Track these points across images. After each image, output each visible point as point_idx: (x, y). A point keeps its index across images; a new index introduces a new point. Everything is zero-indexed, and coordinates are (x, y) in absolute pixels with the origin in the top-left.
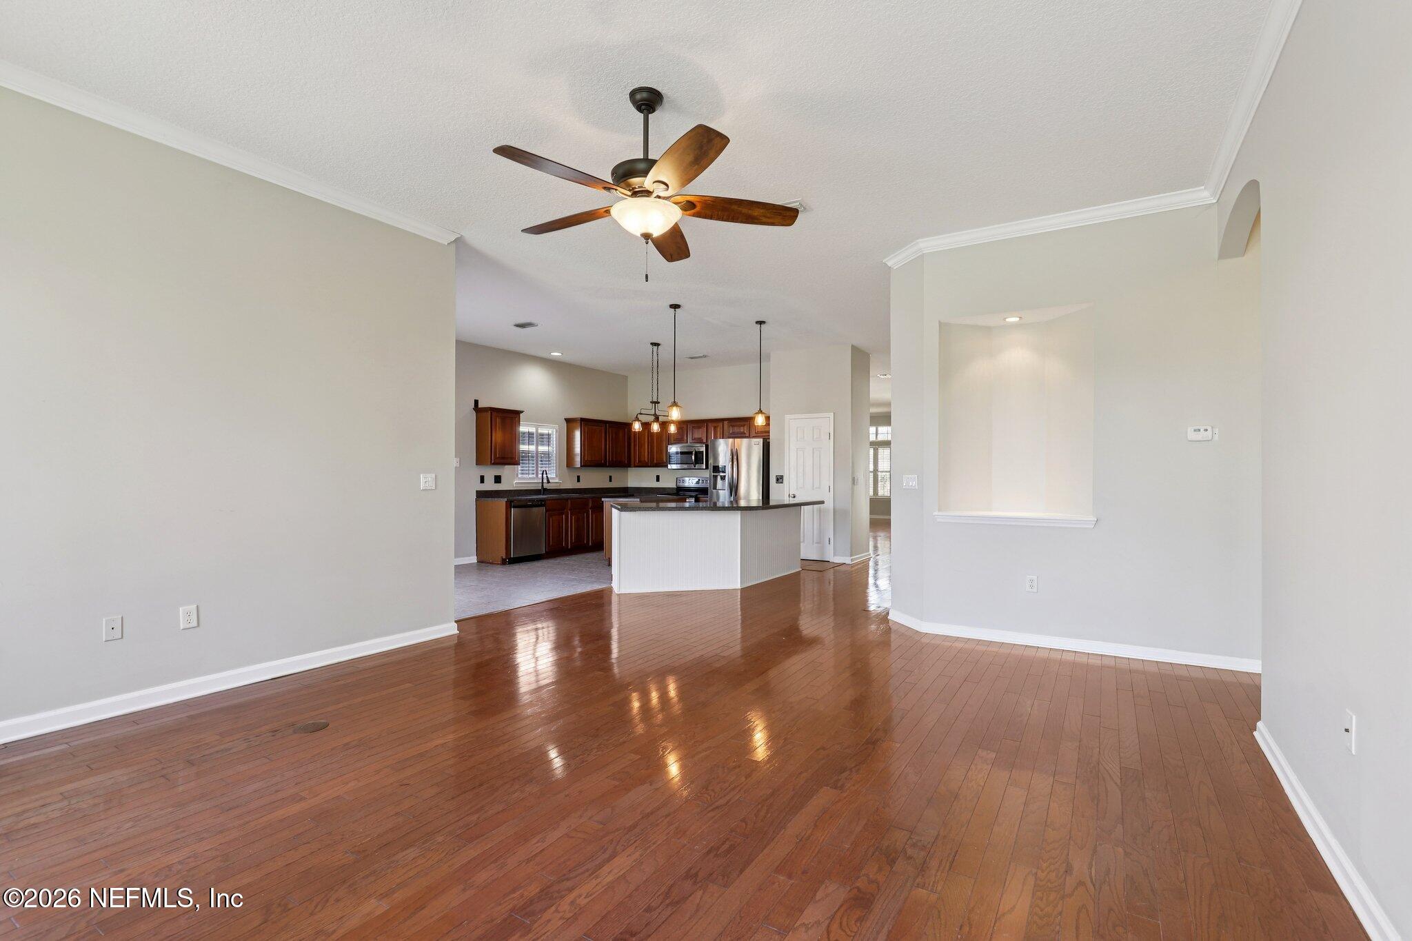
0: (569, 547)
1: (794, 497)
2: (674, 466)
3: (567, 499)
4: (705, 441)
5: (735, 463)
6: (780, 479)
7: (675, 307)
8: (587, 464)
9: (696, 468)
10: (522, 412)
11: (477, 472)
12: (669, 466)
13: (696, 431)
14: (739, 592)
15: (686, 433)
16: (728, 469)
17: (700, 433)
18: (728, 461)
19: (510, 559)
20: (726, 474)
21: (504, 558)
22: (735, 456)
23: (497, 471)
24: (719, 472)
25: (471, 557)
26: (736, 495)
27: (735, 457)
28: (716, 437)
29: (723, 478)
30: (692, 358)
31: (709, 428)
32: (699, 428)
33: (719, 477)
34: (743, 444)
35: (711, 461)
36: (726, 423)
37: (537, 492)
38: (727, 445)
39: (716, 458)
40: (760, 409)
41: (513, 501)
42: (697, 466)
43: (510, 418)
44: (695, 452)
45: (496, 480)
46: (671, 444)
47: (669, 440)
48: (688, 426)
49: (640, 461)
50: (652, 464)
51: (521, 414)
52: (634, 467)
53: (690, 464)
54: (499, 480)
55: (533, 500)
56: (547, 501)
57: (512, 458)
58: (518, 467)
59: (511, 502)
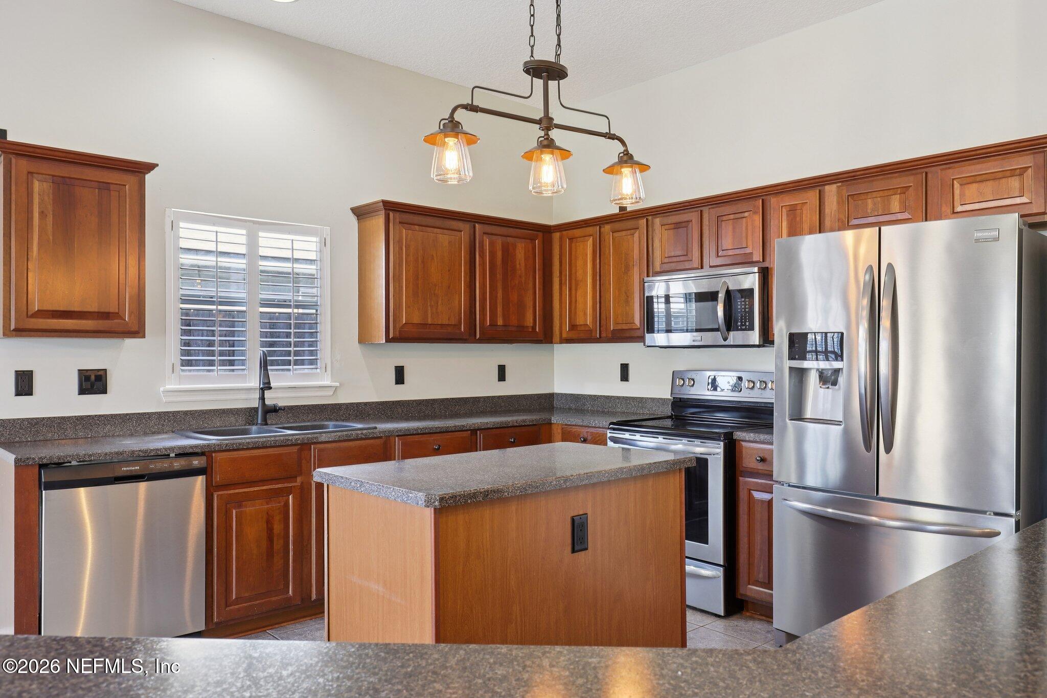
2: (678, 339)
3: (304, 446)
4: (757, 257)
9: (730, 341)
10: (151, 167)
11: (8, 358)
12: (659, 339)
13: (727, 228)
15: (697, 240)
16: (855, 346)
17: (742, 236)
22: (881, 298)
24: (811, 355)
27: (885, 302)
28: (795, 231)
29: (831, 380)
31: (771, 213)
32: (738, 217)
33: (813, 379)
36: (830, 191)
37: (246, 416)
39: (795, 309)
41: (57, 465)
42: (735, 337)
43: (105, 187)
44: (728, 293)
45: (86, 385)
46: (650, 271)
47: (640, 259)
48: (706, 216)
49: (573, 327)
50: (604, 335)
51: (149, 177)
52: (561, 342)
53: (717, 330)
54: (98, 385)
55: (163, 455)
56: (214, 455)
57: (105, 315)
58: (173, 343)
59: (41, 467)
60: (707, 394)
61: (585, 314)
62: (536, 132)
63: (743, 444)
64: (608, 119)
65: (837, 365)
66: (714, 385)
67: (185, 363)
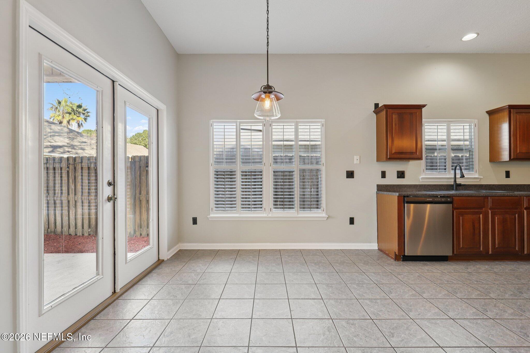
0: (490, 252)
3: (486, 197)
8: (519, 157)
10: (424, 106)
11: (379, 167)
19: (404, 256)
21: (397, 253)
23: (399, 166)
25: (371, 243)
37: (449, 187)
41: (408, 196)
43: (411, 114)
45: (399, 175)
51: (423, 109)
54: (402, 175)
55: (436, 196)
56: (454, 197)
57: (412, 153)
58: (423, 162)
59: (404, 197)
67: (427, 169)
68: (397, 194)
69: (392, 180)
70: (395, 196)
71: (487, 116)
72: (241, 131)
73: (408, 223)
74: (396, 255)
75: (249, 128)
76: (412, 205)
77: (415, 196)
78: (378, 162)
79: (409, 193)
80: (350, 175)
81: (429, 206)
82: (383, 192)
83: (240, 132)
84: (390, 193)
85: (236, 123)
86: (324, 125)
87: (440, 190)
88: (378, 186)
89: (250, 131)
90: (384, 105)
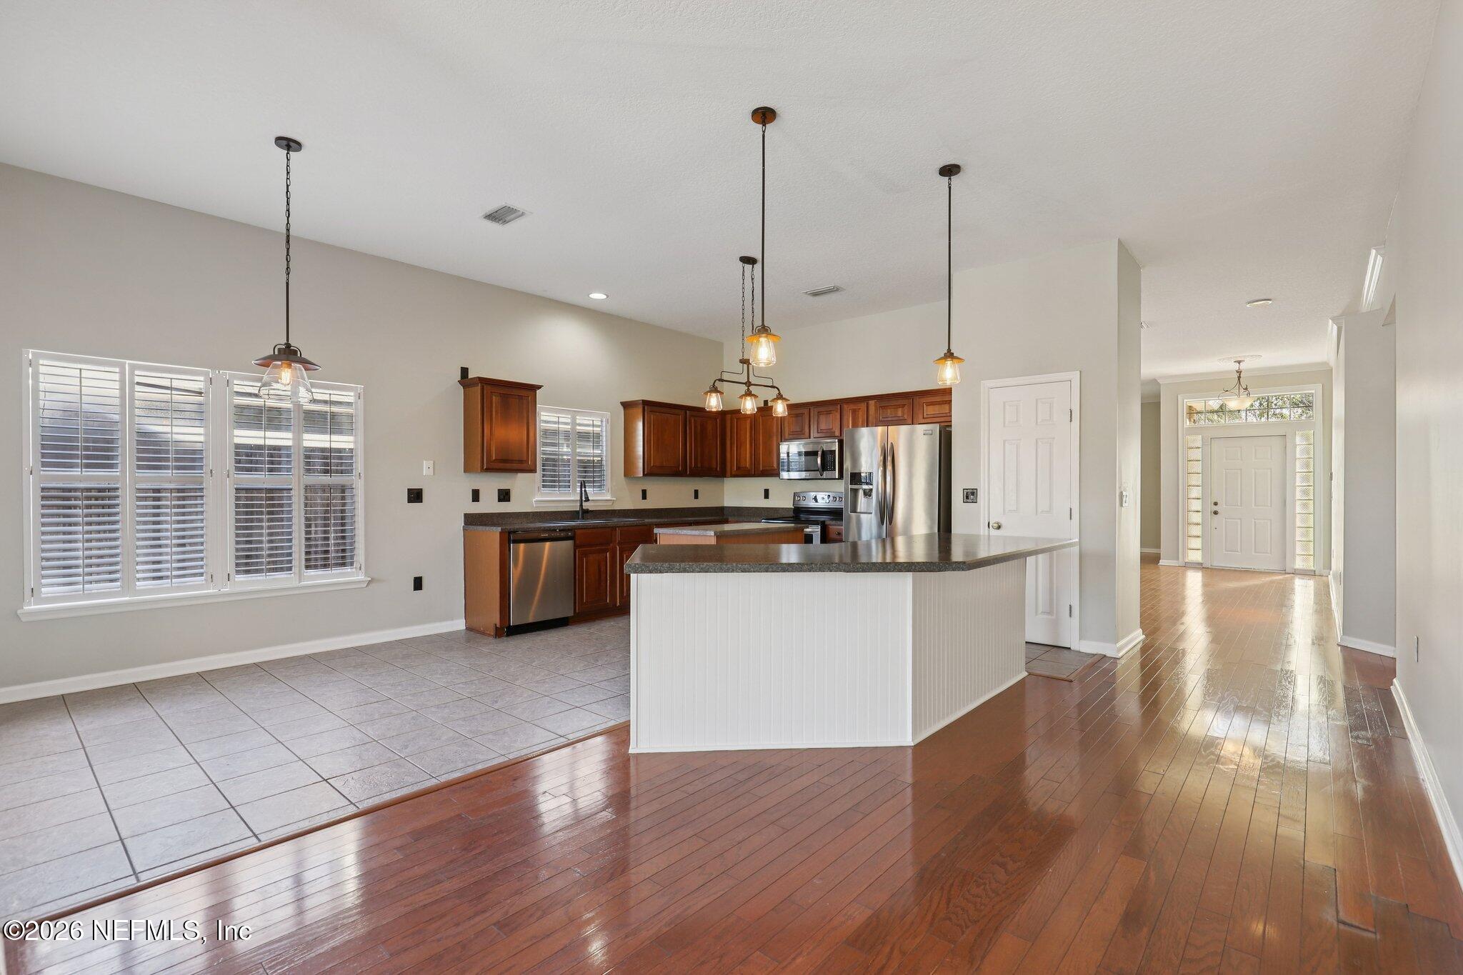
0: (618, 603)
1: (999, 527)
2: (794, 475)
3: (614, 528)
4: (837, 433)
5: (889, 468)
6: (970, 495)
7: (764, 115)
8: (652, 471)
9: (824, 476)
10: (539, 387)
11: (468, 483)
12: (785, 475)
13: (823, 418)
14: (910, 751)
15: (807, 423)
16: (877, 478)
17: (830, 422)
18: (875, 466)
19: (509, 627)
20: (874, 487)
21: (498, 626)
22: (888, 457)
23: (502, 481)
24: (860, 482)
25: (456, 622)
26: (891, 523)
27: (889, 459)
28: (855, 425)
29: (868, 494)
30: (816, 294)
31: (844, 412)
32: (829, 413)
33: (861, 493)
34: (900, 434)
35: (847, 465)
36: (872, 403)
37: (572, 515)
38: (874, 436)
39: (855, 460)
40: (949, 350)
41: (515, 532)
42: (826, 474)
43: (521, 397)
44: (823, 452)
45: (502, 497)
46: (783, 439)
47: (777, 431)
48: (812, 411)
49: (738, 468)
50: (756, 473)
51: (538, 392)
52: (731, 477)
53: (818, 470)
54: (507, 497)
55: (554, 530)
57: (521, 462)
58: (538, 476)
59: (510, 533)
60: (812, 504)
61: (746, 460)
62: (744, 388)
63: (830, 527)
64: (778, 390)
65: (871, 487)
66: (815, 499)
67: (544, 486)
68: (499, 529)
69: (490, 505)
70: (494, 533)
71: (621, 409)
72: (138, 388)
73: (515, 573)
74: (496, 627)
75: (166, 383)
76: (522, 546)
77: (526, 531)
78: (467, 474)
79: (517, 527)
80: (415, 496)
81: (548, 544)
82: (475, 527)
83: (132, 391)
84: (487, 528)
85: (122, 366)
86: (362, 397)
87: (562, 520)
88: (466, 516)
89: (169, 392)
90: (479, 378)
